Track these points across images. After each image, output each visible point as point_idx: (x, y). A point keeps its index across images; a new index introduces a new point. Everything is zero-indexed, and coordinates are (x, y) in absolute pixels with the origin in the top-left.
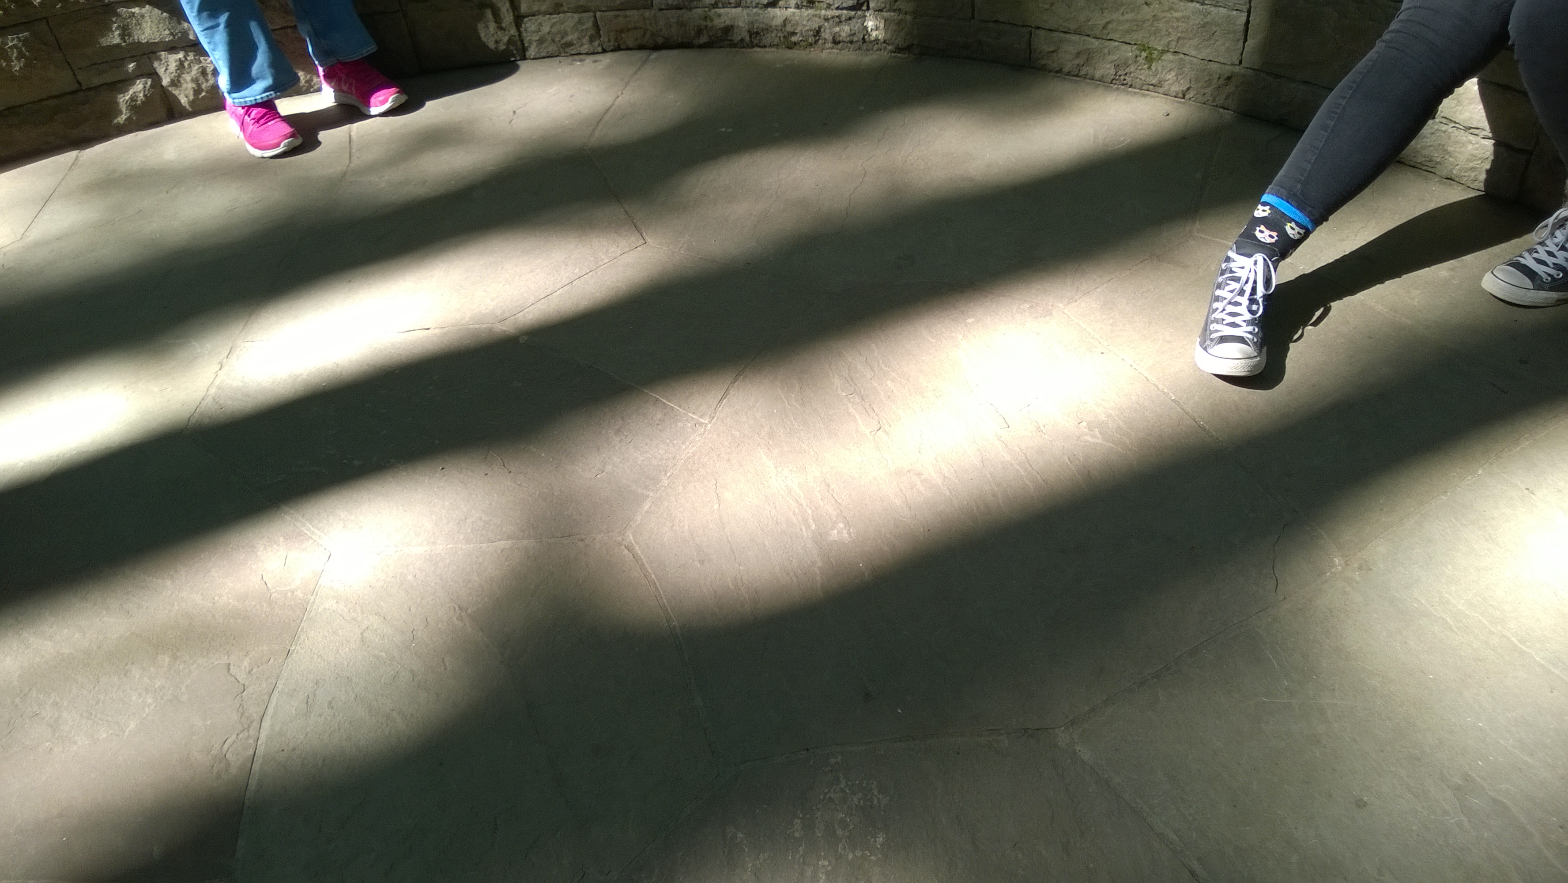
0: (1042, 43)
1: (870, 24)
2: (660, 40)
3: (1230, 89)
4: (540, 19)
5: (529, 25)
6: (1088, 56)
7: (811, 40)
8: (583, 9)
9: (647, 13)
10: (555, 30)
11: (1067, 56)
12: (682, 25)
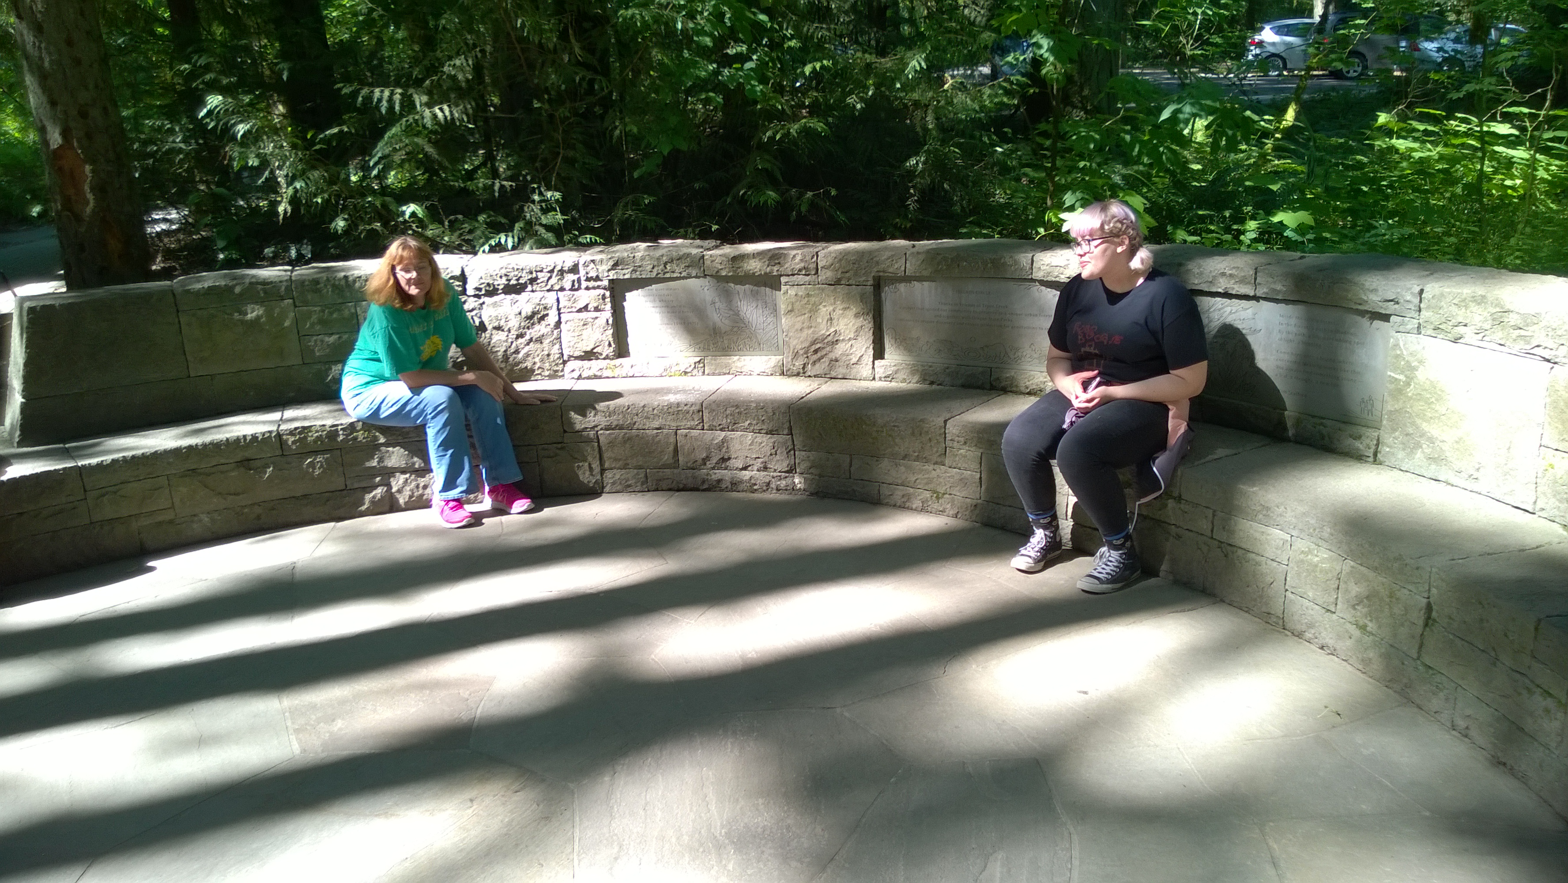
0: (885, 490)
1: (797, 481)
2: (681, 486)
3: (977, 512)
4: (615, 471)
5: (608, 474)
6: (908, 497)
7: (765, 488)
8: (640, 467)
9: (676, 471)
10: (623, 477)
11: (898, 496)
12: (694, 477)
